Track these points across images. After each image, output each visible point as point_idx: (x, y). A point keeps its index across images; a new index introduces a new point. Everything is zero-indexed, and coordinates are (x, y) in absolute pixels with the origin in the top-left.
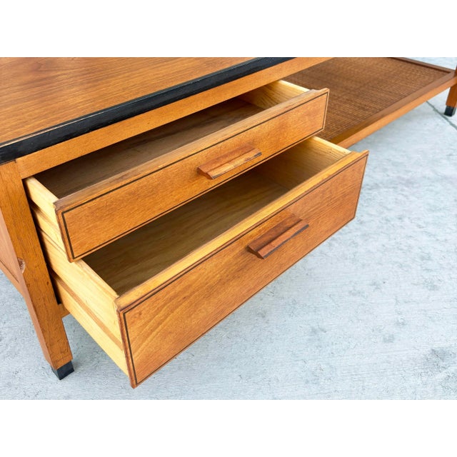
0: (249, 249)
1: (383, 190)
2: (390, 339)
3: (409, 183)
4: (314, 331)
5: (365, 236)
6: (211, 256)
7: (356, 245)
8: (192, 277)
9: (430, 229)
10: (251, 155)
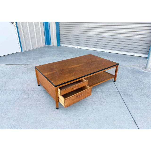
0: (77, 96)
1: (100, 92)
2: (94, 109)
3: (104, 92)
4: (85, 108)
5: (95, 98)
6: (73, 96)
7: (93, 99)
8: (71, 98)
9: (104, 98)
10: (78, 87)
